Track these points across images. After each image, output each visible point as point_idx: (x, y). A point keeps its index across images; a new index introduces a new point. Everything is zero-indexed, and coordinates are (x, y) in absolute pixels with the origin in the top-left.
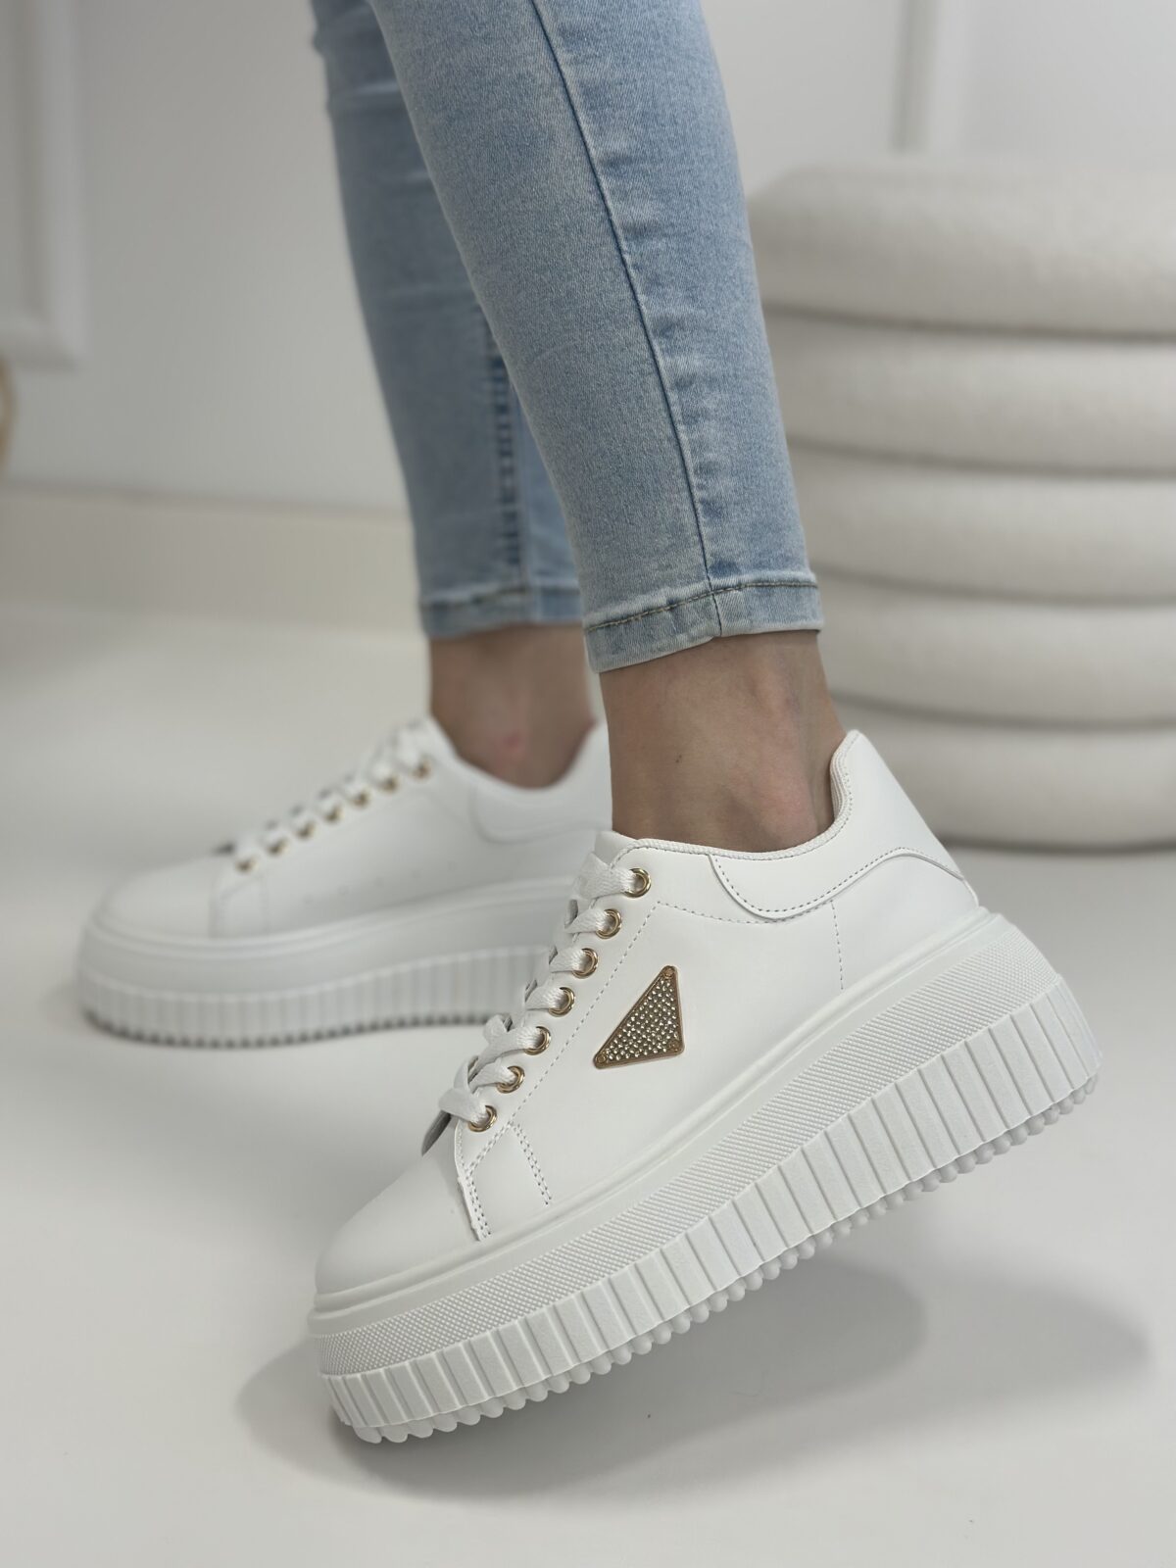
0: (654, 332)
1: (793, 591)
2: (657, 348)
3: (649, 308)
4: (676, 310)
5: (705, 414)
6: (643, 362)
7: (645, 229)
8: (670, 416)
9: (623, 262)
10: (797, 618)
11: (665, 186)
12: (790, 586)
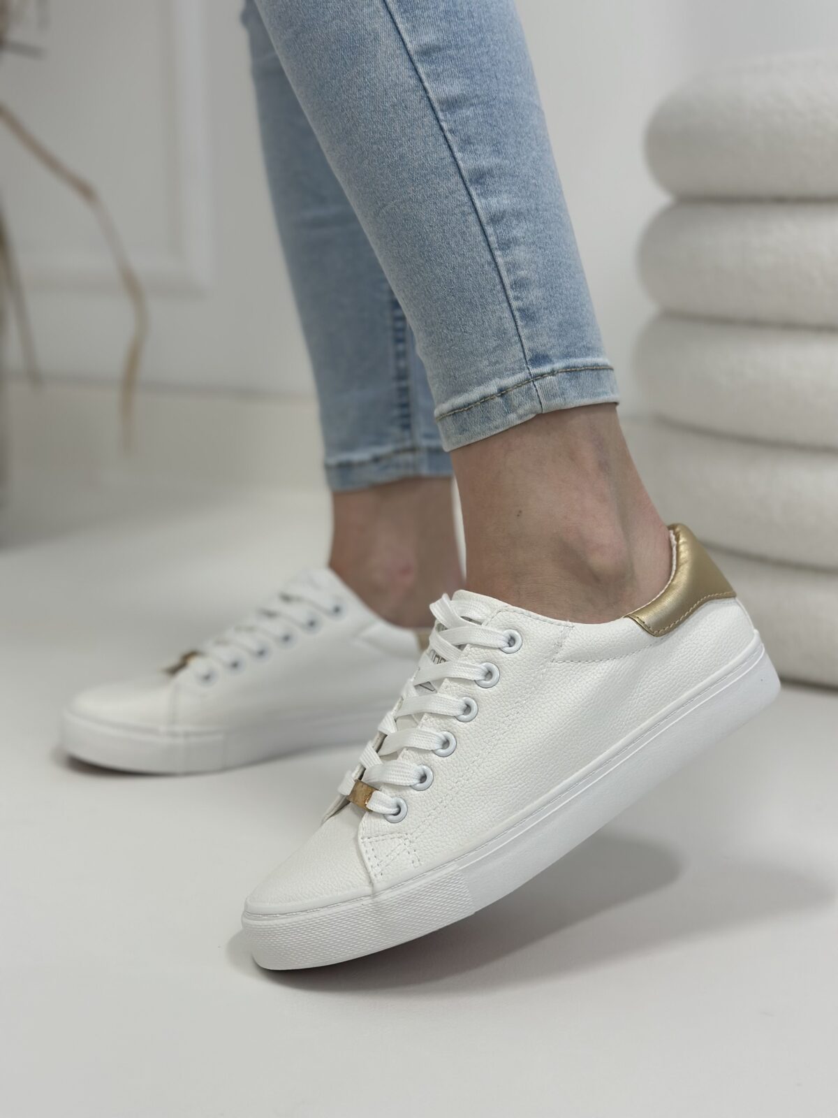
0: (471, 180)
1: (595, 373)
2: (473, 193)
3: (465, 162)
4: (485, 162)
5: (515, 241)
6: (463, 205)
7: (456, 100)
8: (489, 245)
9: (441, 129)
10: (599, 394)
11: (468, 66)
12: (593, 370)
